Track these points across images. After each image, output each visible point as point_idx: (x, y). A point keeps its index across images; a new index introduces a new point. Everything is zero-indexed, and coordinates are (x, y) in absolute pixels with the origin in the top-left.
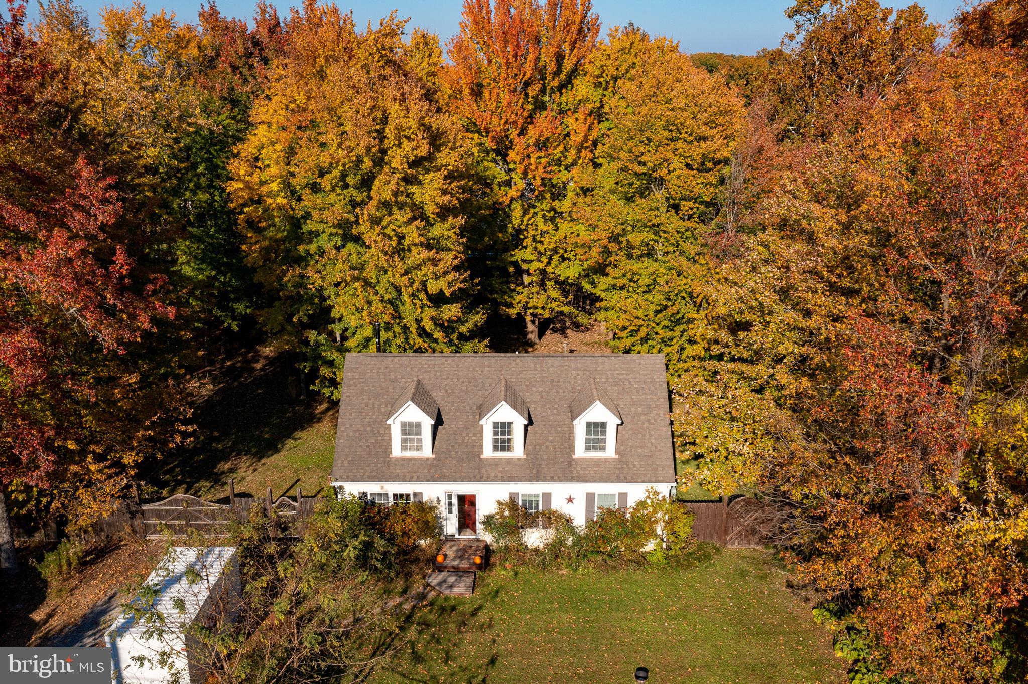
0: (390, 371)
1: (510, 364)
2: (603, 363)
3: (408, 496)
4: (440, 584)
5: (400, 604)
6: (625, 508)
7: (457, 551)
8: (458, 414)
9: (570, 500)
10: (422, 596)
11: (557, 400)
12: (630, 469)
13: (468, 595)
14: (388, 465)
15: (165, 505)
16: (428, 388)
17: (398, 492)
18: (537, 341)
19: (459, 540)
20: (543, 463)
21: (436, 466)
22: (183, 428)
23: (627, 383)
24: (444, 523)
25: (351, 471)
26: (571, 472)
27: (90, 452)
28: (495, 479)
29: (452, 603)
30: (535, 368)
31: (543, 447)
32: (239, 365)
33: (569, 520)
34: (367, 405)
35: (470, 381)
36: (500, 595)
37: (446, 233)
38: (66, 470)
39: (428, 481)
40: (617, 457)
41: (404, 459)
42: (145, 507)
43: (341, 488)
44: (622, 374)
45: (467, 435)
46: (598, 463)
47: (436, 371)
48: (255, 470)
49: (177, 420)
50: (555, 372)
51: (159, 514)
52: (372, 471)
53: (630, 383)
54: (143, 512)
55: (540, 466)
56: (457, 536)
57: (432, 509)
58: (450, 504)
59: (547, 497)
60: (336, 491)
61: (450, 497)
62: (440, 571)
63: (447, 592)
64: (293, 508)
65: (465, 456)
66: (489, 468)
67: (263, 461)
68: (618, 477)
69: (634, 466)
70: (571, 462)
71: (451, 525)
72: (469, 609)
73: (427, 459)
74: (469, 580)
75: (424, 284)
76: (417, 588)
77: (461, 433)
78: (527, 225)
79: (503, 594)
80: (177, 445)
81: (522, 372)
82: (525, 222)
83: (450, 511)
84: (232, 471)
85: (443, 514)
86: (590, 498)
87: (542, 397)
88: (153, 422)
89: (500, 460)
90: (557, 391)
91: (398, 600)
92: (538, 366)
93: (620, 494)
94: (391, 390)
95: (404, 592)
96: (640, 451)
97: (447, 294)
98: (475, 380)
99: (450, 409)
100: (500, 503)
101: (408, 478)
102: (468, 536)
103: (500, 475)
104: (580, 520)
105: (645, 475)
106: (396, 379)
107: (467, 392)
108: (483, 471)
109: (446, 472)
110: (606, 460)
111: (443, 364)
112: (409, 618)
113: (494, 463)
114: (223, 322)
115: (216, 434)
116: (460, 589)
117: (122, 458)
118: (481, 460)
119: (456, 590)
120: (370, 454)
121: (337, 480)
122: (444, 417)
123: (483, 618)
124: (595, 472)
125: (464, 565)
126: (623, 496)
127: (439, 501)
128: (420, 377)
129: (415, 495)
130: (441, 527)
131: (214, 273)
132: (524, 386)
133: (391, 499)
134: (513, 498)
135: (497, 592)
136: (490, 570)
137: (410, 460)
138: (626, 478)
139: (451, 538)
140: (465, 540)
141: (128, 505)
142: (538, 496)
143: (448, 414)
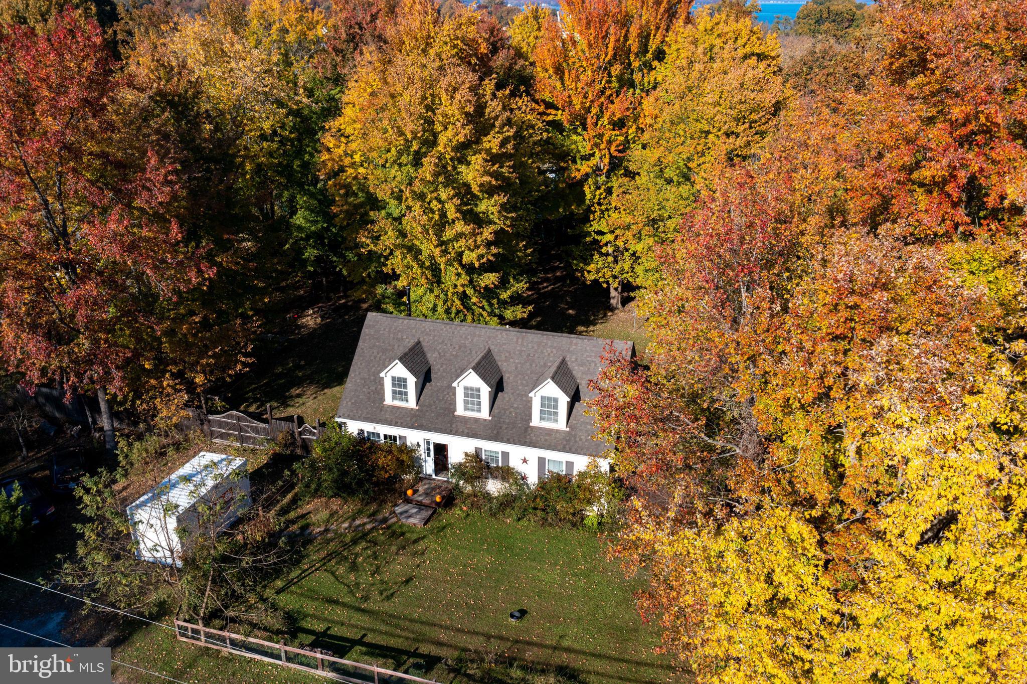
0: (399, 331)
1: (497, 336)
2: (576, 344)
3: (395, 438)
4: (401, 513)
5: (365, 524)
6: (572, 475)
7: (428, 489)
8: (444, 374)
9: (525, 461)
10: (385, 520)
11: (529, 372)
12: (576, 442)
13: (420, 526)
14: (381, 410)
15: (224, 417)
16: (426, 349)
17: (388, 433)
18: (620, 306)
19: (434, 480)
20: (504, 426)
21: (419, 416)
22: (243, 359)
23: (593, 365)
24: (423, 464)
25: (352, 411)
26: (525, 437)
27: (168, 371)
28: (462, 434)
29: (405, 529)
30: (517, 342)
31: (508, 412)
32: (350, 303)
33: (524, 478)
34: (375, 358)
35: (460, 348)
36: (445, 530)
37: (490, 208)
38: (148, 382)
39: (409, 427)
40: (568, 429)
41: (394, 407)
42: (210, 417)
43: (345, 423)
44: (591, 356)
45: (448, 393)
46: (550, 432)
47: (435, 336)
48: (315, 398)
49: (240, 352)
50: (533, 347)
51: (221, 425)
52: (368, 413)
53: (596, 365)
54: (209, 421)
55: (501, 428)
56: (434, 476)
57: (413, 451)
58: (428, 449)
59: (506, 455)
60: (340, 425)
61: (428, 443)
62: (409, 503)
63: (404, 520)
64: (314, 434)
65: (442, 411)
66: (459, 424)
67: (326, 391)
68: (564, 447)
69: (581, 440)
70: (527, 428)
71: (429, 467)
72: (415, 536)
73: (412, 409)
74: (426, 514)
75: (461, 254)
76: (386, 513)
77: (443, 391)
78: (600, 199)
79: (448, 531)
80: (236, 372)
81: (505, 344)
82: (597, 197)
83: (429, 455)
84: (299, 396)
85: (423, 457)
86: (541, 461)
87: (516, 368)
88: (215, 353)
89: (469, 418)
90: (531, 365)
91: (365, 520)
92: (520, 340)
93: (567, 462)
94: (396, 348)
95: (373, 514)
96: (589, 427)
97: (477, 265)
98: (465, 347)
99: (439, 369)
100: (466, 454)
101: (394, 423)
102: (441, 478)
103: (466, 431)
104: (533, 479)
105: (588, 449)
106: (402, 339)
107: (456, 356)
108: (454, 426)
109: (424, 422)
110: (557, 431)
111: (442, 330)
112: (364, 535)
113: (465, 420)
114: (336, 266)
115: (302, 363)
116: (415, 521)
117: (195, 377)
118: (454, 416)
119: (412, 521)
120: (369, 399)
121: (340, 417)
122: (433, 376)
123: (421, 546)
124: (546, 440)
125: (427, 501)
126: (570, 465)
127: (418, 445)
128: (421, 339)
129: (400, 437)
130: (421, 467)
131: (325, 225)
132: (503, 357)
133: (382, 437)
134: (478, 451)
135: (444, 528)
136: (450, 509)
137: (399, 408)
138: (570, 449)
139: (428, 477)
140: (439, 480)
141: (199, 414)
142: (497, 453)
143: (436, 373)
